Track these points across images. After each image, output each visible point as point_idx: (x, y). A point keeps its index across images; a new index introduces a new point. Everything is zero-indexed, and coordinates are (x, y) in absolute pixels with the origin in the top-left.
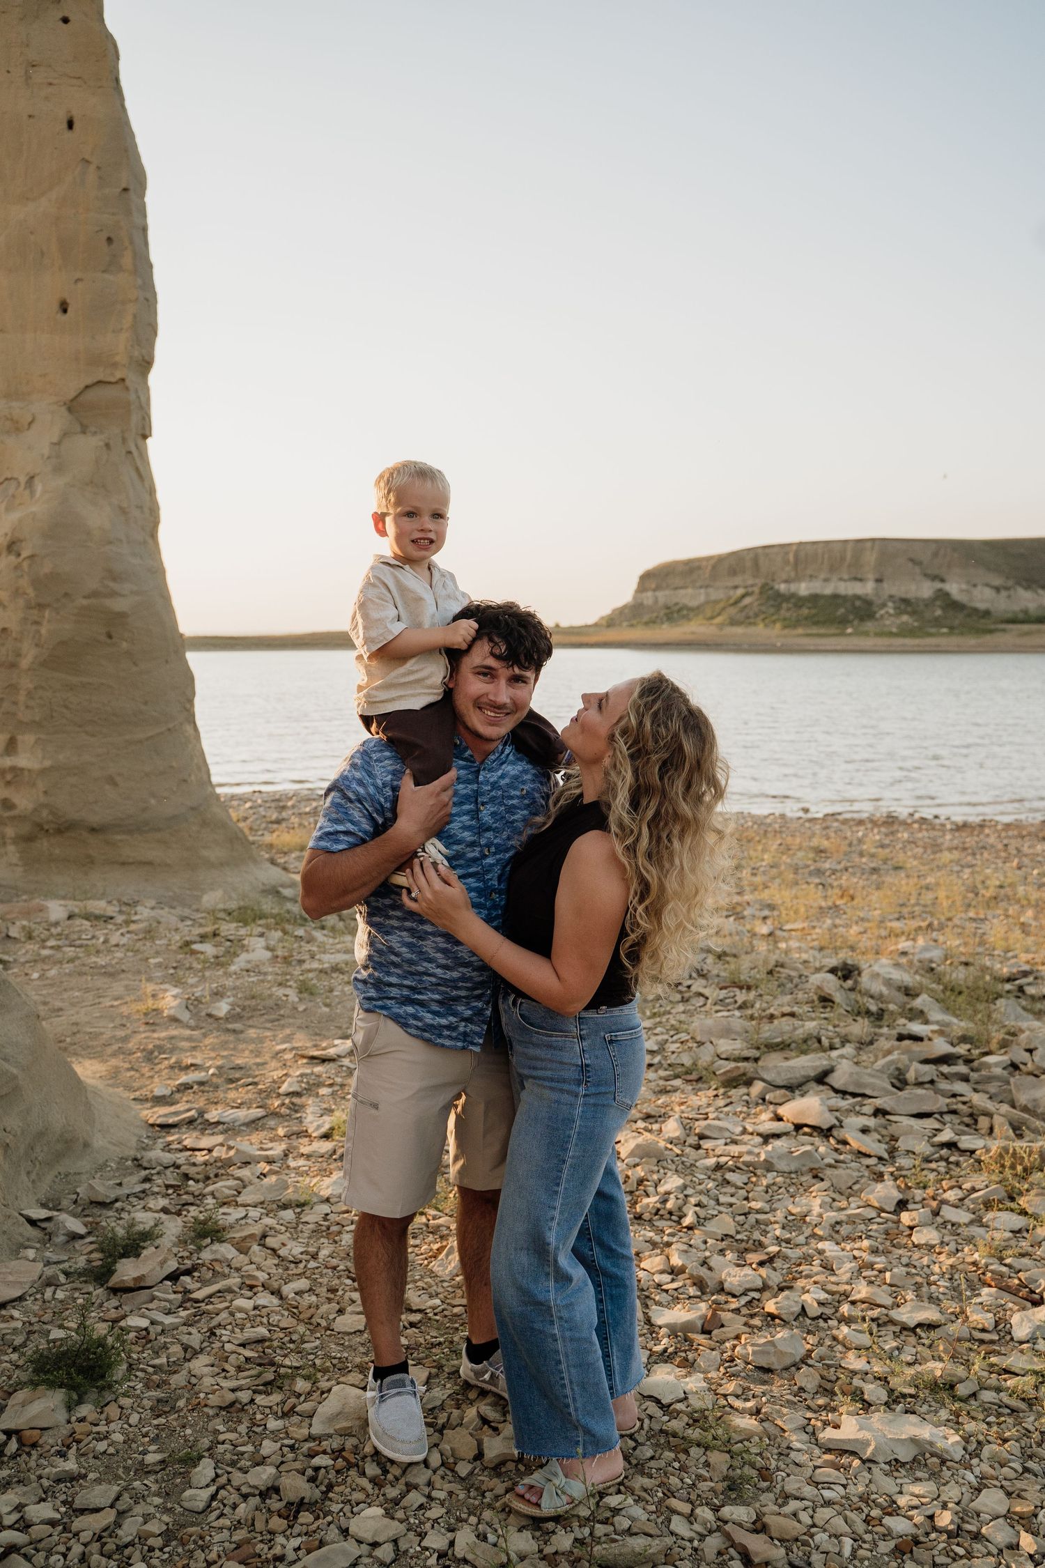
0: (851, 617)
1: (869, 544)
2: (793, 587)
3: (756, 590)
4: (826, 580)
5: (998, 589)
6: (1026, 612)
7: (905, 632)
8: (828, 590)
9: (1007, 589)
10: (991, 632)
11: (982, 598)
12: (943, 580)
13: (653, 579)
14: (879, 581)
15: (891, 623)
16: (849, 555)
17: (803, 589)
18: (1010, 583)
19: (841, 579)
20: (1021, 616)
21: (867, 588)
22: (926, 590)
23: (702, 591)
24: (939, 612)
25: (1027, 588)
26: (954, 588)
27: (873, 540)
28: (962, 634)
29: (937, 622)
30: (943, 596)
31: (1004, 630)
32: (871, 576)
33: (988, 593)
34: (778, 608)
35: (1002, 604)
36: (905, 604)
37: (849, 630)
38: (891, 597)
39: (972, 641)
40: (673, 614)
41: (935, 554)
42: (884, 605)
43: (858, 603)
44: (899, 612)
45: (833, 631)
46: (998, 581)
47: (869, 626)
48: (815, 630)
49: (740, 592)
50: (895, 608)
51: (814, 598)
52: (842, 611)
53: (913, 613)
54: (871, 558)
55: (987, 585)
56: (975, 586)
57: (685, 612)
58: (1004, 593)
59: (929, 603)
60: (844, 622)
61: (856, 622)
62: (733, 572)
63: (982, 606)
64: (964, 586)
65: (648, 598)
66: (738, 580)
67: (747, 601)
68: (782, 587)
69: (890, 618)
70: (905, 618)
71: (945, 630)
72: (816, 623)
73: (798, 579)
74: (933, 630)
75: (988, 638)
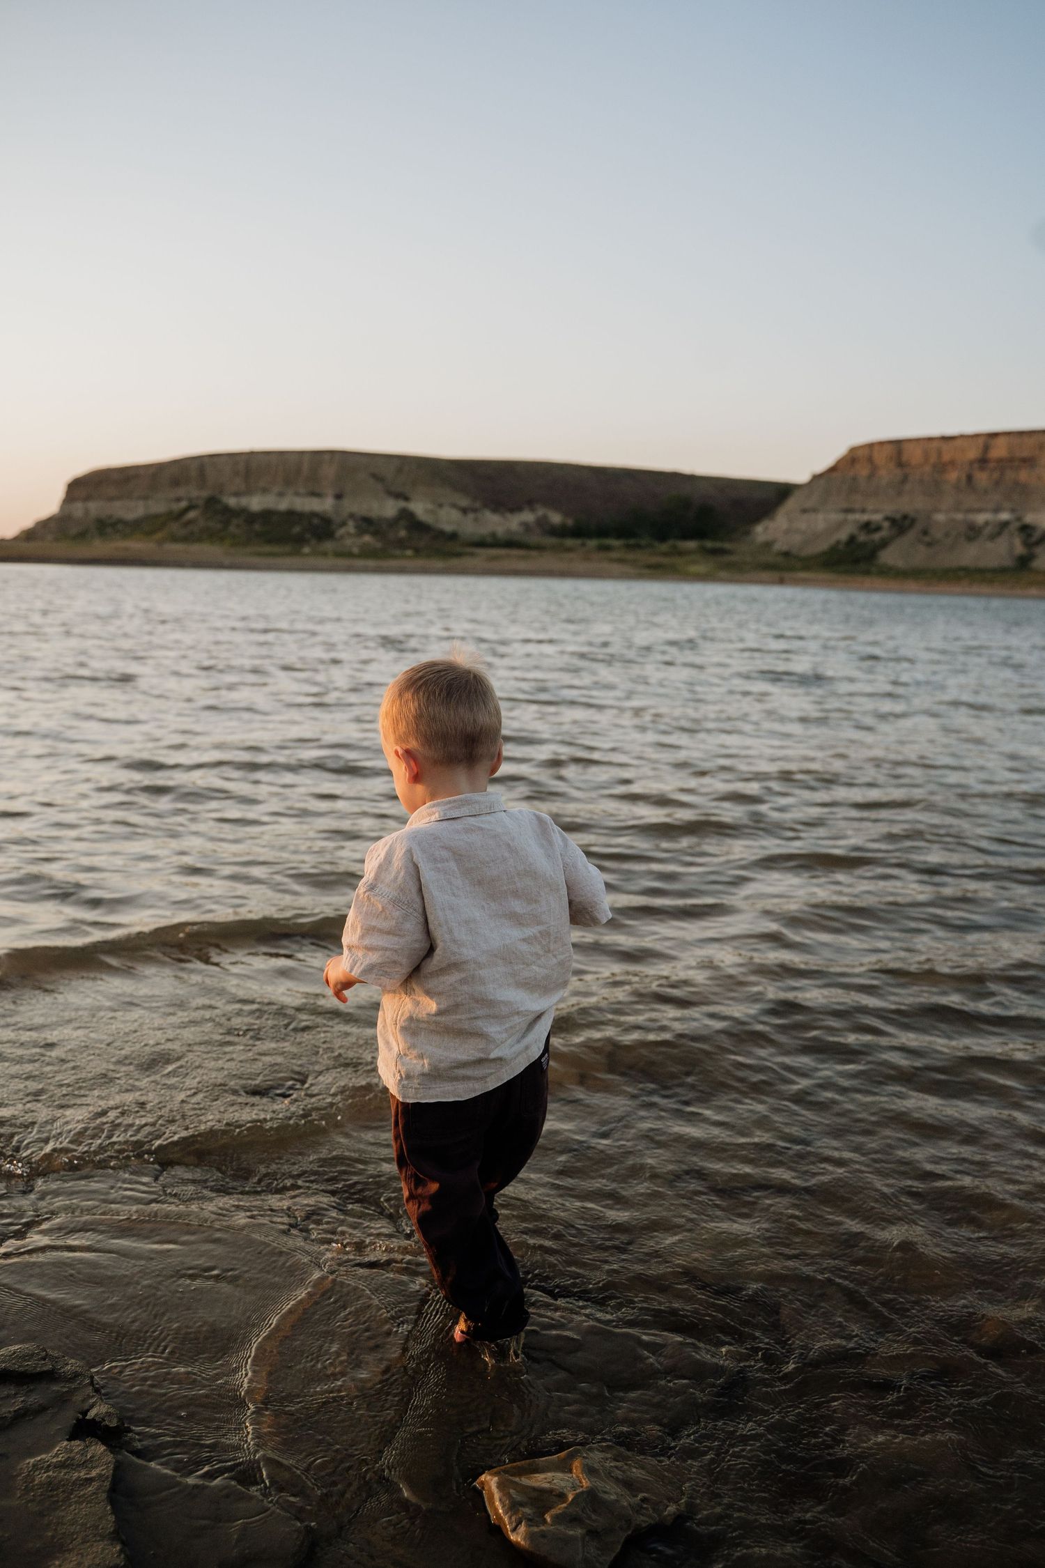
0: (308, 536)
1: (327, 457)
2: (244, 501)
3: (201, 503)
4: (281, 495)
5: (464, 511)
6: (493, 535)
7: (367, 553)
8: (283, 505)
9: (475, 510)
10: (459, 555)
11: (448, 519)
12: (407, 499)
13: (81, 488)
14: (339, 497)
15: (352, 544)
16: (306, 467)
17: (256, 503)
18: (478, 505)
19: (297, 494)
20: (489, 540)
21: (325, 505)
22: (390, 509)
23: (141, 503)
24: (403, 533)
25: (495, 511)
26: (419, 508)
27: (332, 453)
28: (428, 556)
29: (401, 544)
30: (407, 517)
31: (472, 554)
32: (330, 492)
33: (455, 515)
34: (227, 523)
35: (469, 527)
36: (367, 524)
37: (306, 550)
38: (352, 516)
39: (439, 564)
40: (105, 527)
41: (399, 470)
42: (344, 524)
43: (316, 521)
44: (361, 532)
45: (287, 548)
46: (464, 502)
47: (328, 545)
48: (268, 548)
49: (184, 504)
50: (356, 527)
51: (266, 515)
52: (296, 529)
53: (375, 534)
54: (329, 471)
55: (454, 506)
56: (441, 506)
57: (120, 527)
58: (471, 516)
59: (393, 523)
60: (300, 541)
61: (313, 542)
62: (176, 482)
63: (448, 528)
64: (430, 506)
65: (78, 509)
66: (181, 492)
67: (192, 515)
68: (232, 502)
69: (348, 535)
70: (367, 538)
71: (409, 552)
72: (270, 542)
73: (249, 492)
74: (398, 552)
75: (454, 562)
